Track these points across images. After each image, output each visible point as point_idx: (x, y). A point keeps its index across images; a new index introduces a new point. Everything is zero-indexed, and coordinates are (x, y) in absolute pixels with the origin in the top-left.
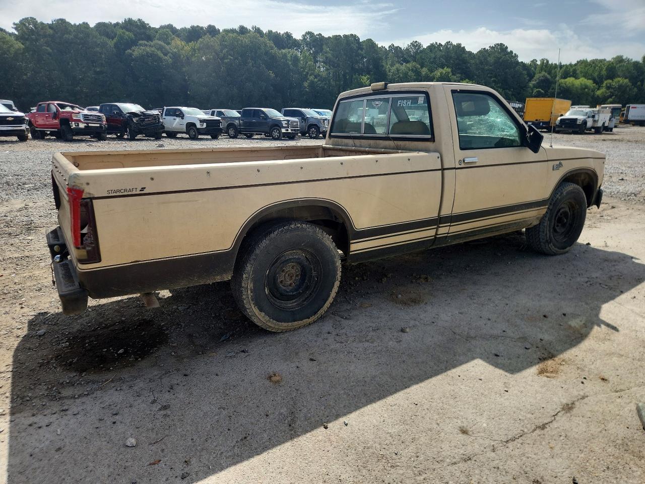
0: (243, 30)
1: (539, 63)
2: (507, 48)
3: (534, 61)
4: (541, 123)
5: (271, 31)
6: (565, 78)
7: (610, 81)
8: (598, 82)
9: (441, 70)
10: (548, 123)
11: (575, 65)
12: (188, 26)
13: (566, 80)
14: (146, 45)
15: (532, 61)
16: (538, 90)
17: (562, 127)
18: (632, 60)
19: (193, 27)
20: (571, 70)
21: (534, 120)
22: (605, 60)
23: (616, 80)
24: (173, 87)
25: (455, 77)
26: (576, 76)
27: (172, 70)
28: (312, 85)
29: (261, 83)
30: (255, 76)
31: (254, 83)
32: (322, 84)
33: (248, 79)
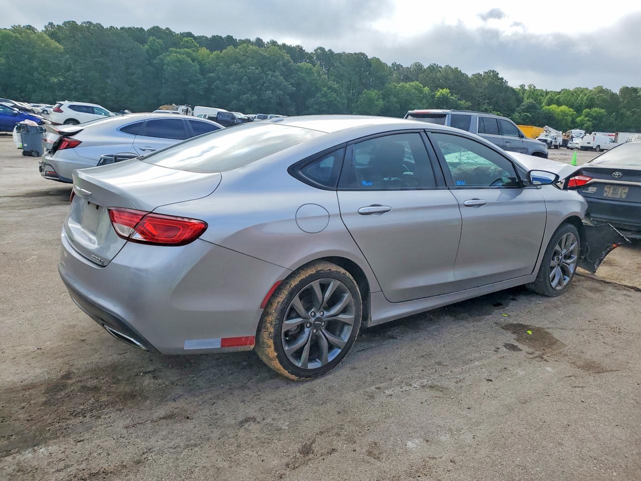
0: (259, 42)
1: (526, 88)
2: (498, 74)
3: (522, 86)
5: (285, 44)
6: (549, 105)
7: (589, 110)
8: (579, 110)
9: (441, 90)
11: (559, 93)
12: (209, 36)
13: (550, 107)
14: (176, 52)
16: (526, 113)
18: (610, 90)
19: (214, 37)
20: (556, 98)
22: (587, 89)
23: (593, 110)
24: (198, 90)
25: (453, 98)
26: (559, 104)
27: (199, 75)
28: (325, 95)
29: (279, 92)
30: (273, 86)
31: (273, 91)
32: (335, 95)
33: (268, 88)
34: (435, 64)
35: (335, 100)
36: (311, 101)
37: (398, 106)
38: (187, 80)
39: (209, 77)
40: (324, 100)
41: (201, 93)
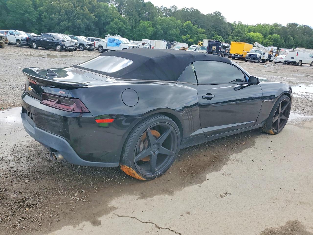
1: (237, 23)
2: (221, 14)
3: (235, 22)
4: (238, 55)
6: (249, 32)
7: (270, 36)
8: (265, 36)
10: (242, 55)
11: (255, 26)
13: (250, 33)
15: (234, 22)
16: (236, 37)
17: (249, 58)
18: (282, 25)
20: (253, 28)
21: (235, 54)
22: (269, 24)
23: (273, 35)
24: (32, 19)
25: (194, 27)
26: (255, 32)
27: (32, 9)
28: (116, 24)
29: (86, 21)
30: (82, 17)
31: (82, 20)
32: (123, 24)
33: (78, 18)
34: (186, 8)
35: (123, 26)
36: (107, 27)
37: (162, 31)
38: (22, 12)
39: (40, 10)
40: (115, 26)
41: (34, 20)
